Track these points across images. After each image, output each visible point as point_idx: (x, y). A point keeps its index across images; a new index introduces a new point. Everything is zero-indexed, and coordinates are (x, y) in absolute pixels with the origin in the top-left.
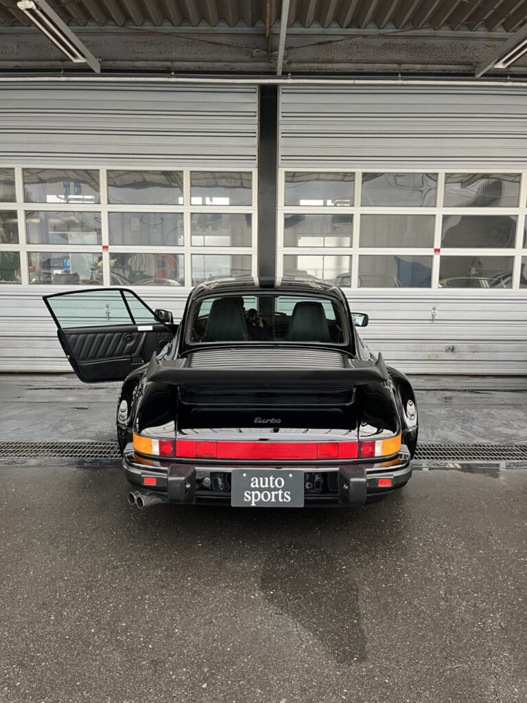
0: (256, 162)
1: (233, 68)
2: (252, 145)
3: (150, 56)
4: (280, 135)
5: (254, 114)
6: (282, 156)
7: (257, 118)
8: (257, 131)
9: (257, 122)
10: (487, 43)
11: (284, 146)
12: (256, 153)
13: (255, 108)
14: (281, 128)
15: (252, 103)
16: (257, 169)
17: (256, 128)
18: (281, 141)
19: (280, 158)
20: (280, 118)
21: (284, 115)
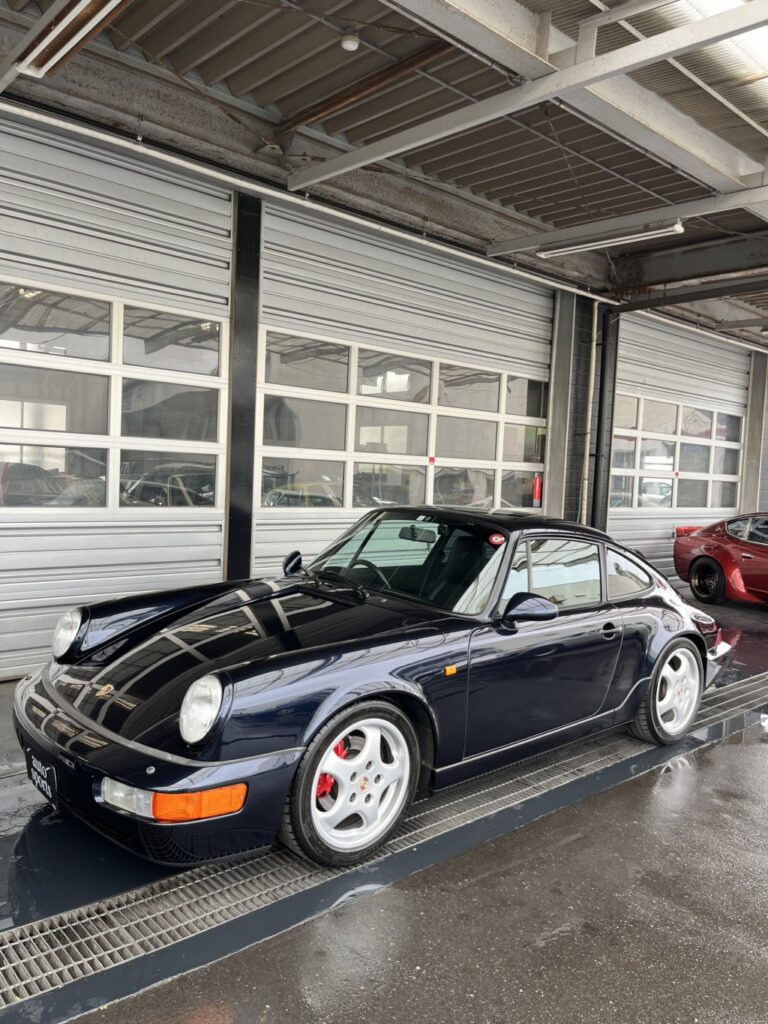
0: (228, 308)
1: (222, 158)
2: (221, 281)
3: (94, 93)
4: (262, 275)
5: (225, 233)
6: (264, 306)
7: (230, 241)
8: (230, 261)
9: (231, 247)
10: (496, 218)
11: (269, 291)
12: (228, 295)
13: (229, 224)
14: (264, 265)
15: (224, 216)
16: (228, 320)
17: (228, 255)
18: (264, 284)
19: (261, 309)
20: (263, 250)
21: (268, 245)
